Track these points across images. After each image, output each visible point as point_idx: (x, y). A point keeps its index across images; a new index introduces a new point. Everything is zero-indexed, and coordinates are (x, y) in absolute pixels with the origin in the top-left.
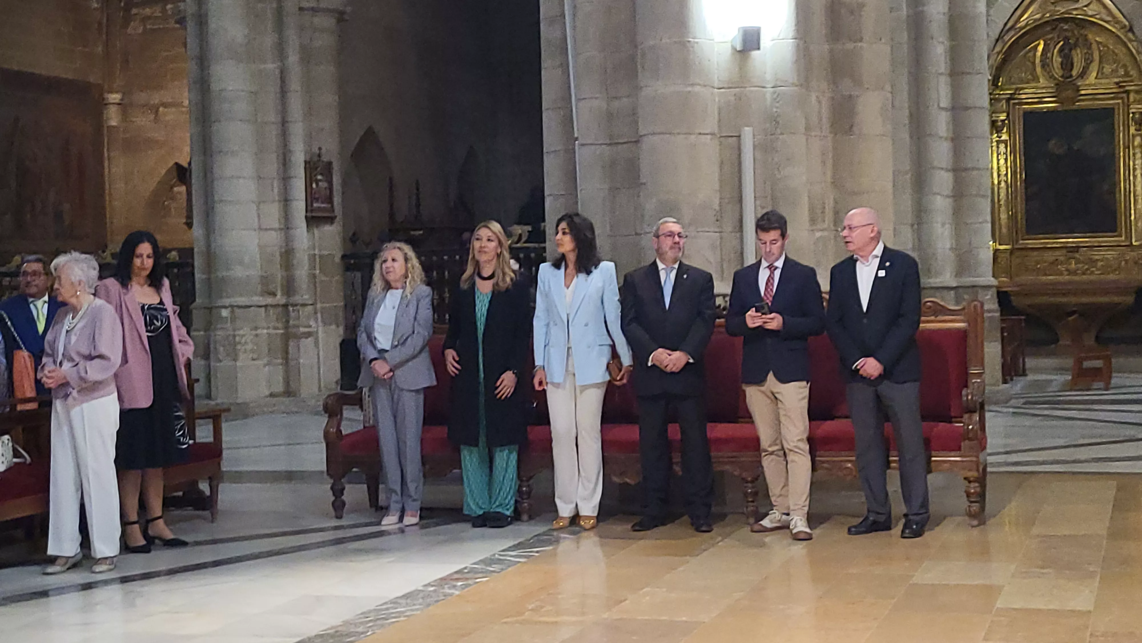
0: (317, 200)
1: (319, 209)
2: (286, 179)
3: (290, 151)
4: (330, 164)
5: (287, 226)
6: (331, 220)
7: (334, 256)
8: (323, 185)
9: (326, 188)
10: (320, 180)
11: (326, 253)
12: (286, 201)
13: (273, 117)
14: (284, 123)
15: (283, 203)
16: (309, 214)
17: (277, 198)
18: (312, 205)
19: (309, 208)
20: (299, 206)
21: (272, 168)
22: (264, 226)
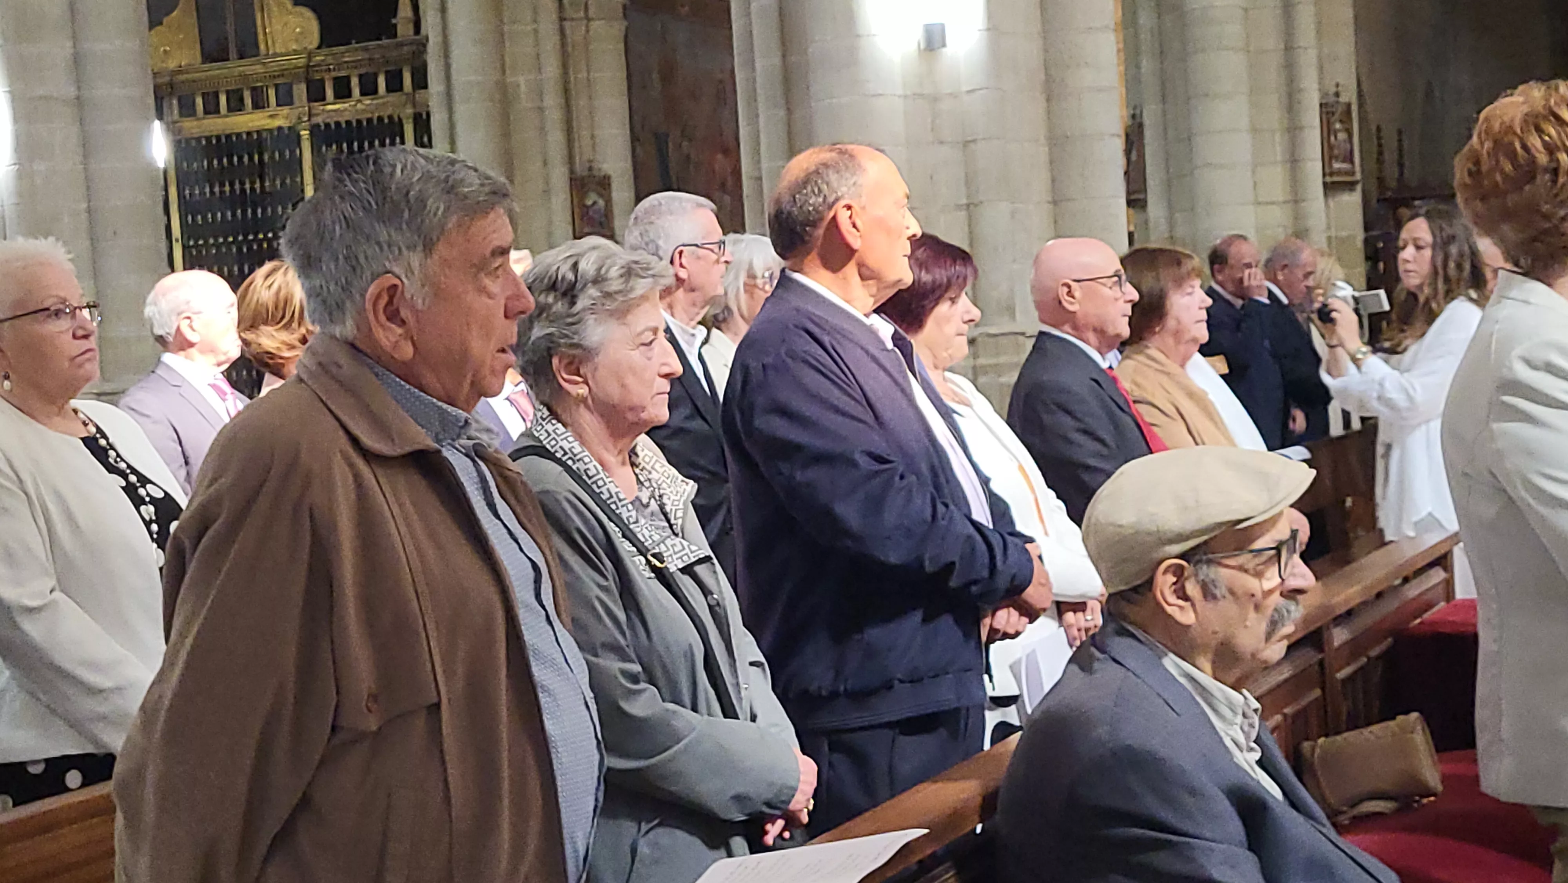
0: (1337, 158)
1: (1339, 172)
2: (1293, 130)
3: (1300, 91)
4: (1349, 105)
5: (1296, 199)
6: (1350, 186)
7: (1355, 237)
8: (1342, 136)
9: (1345, 141)
10: (1339, 130)
11: (1344, 234)
12: (1294, 161)
13: (1272, 42)
14: (1289, 47)
15: (1288, 165)
16: (1328, 179)
17: (1279, 158)
18: (1331, 166)
19: (1327, 170)
20: (1314, 169)
21: (1274, 117)
22: (1260, 199)
